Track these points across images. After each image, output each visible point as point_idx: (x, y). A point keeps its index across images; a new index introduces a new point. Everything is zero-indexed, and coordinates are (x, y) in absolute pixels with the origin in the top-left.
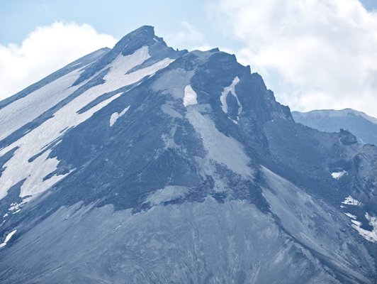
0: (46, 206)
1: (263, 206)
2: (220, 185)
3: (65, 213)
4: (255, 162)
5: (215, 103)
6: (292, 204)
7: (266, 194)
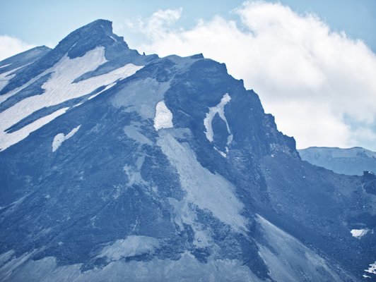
4: (249, 210)
5: (197, 128)
7: (263, 253)
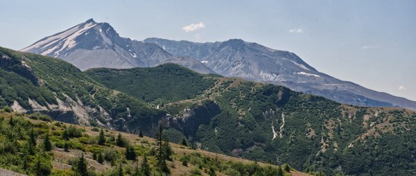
0: (73, 49)
1: (115, 50)
2: (106, 46)
3: (77, 50)
4: (113, 43)
5: (105, 32)
6: (120, 50)
7: (115, 48)
